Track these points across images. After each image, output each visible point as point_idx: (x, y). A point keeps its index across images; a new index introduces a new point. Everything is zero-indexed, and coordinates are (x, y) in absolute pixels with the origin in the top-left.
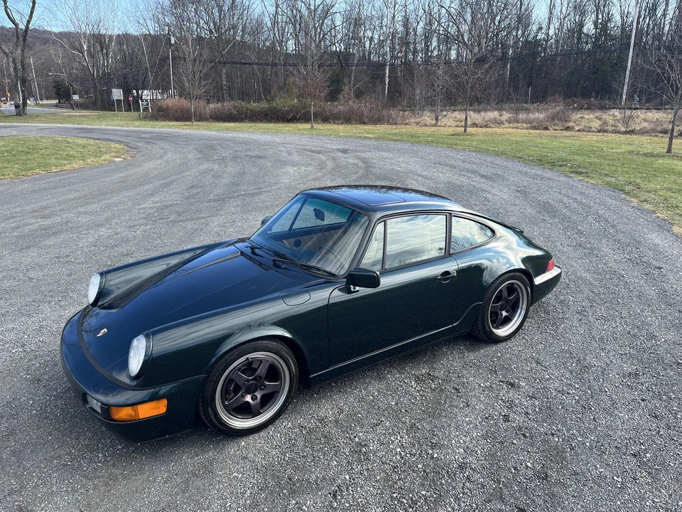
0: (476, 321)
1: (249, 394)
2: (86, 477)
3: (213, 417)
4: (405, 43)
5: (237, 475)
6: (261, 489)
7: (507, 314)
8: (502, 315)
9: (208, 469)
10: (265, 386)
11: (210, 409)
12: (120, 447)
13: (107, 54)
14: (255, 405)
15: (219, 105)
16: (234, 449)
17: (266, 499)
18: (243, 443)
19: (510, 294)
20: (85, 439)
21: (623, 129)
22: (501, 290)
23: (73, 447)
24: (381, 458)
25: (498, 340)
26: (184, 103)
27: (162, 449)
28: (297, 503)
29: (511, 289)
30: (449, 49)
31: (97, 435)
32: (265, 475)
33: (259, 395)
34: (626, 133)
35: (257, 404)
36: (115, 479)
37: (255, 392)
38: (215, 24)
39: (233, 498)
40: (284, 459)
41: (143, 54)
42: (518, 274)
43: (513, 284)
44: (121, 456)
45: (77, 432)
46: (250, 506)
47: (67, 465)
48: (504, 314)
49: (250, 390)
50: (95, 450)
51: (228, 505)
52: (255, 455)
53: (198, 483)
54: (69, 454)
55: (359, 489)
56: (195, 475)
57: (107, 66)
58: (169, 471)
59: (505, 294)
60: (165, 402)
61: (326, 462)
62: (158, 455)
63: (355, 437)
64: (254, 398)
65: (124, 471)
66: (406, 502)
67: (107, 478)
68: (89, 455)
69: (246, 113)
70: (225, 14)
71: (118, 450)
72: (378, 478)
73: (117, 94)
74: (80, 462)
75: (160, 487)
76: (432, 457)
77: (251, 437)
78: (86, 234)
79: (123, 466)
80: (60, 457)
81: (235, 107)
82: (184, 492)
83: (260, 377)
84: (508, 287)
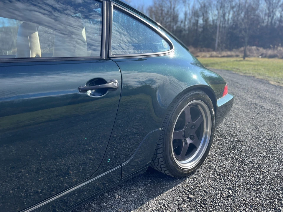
0: (156, 154)
7: (192, 142)
8: (186, 143)
19: (193, 118)
22: (183, 113)
25: (183, 175)
29: (195, 111)
42: (201, 93)
43: (196, 105)
48: (189, 141)
59: (188, 117)
84: (191, 109)
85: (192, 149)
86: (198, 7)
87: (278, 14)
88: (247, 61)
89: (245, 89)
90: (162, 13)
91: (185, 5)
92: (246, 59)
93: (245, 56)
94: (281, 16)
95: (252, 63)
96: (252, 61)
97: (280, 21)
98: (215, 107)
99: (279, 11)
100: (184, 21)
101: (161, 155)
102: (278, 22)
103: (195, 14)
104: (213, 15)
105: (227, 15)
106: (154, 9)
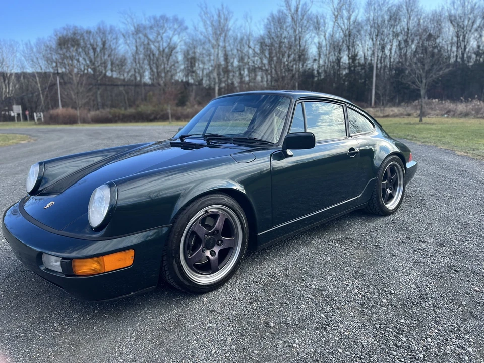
1: (208, 249)
2: (44, 346)
3: (177, 271)
4: (227, 71)
5: (211, 325)
6: (242, 335)
7: (391, 192)
8: (387, 192)
9: (178, 324)
10: (222, 242)
11: (175, 262)
12: (76, 316)
13: (9, 84)
14: (214, 260)
15: (98, 112)
16: (197, 305)
17: (251, 343)
18: (205, 299)
19: (392, 175)
20: (35, 314)
21: (382, 115)
22: (387, 170)
23: (24, 321)
24: (344, 298)
26: (71, 111)
27: (122, 313)
28: (285, 343)
29: (393, 170)
30: (256, 75)
31: (48, 309)
32: (239, 323)
33: (217, 249)
34: (384, 117)
35: (216, 259)
36: (78, 344)
37: (213, 247)
38: (91, 61)
39: (216, 346)
40: (253, 309)
41: (36, 82)
42: (397, 157)
43: (393, 165)
44: (78, 322)
45: (25, 308)
46: (237, 351)
47: (20, 337)
48: (389, 191)
49: (209, 246)
50: (49, 321)
51: (213, 352)
52: (222, 307)
53: (172, 337)
54: (21, 326)
55: (340, 324)
56: (165, 330)
57: (8, 92)
58: (137, 330)
59: (389, 174)
60: (131, 253)
61: (295, 306)
62: (119, 319)
63: (310, 285)
64: (213, 253)
65: (86, 335)
66: (391, 330)
67: (69, 344)
68: (43, 326)
69: (119, 117)
70: (98, 55)
71: (74, 318)
72: (352, 313)
73: (17, 110)
74: (34, 332)
75: (131, 345)
76: (391, 294)
77: (211, 294)
78: (5, 179)
79: (83, 332)
80: (10, 330)
81: (110, 113)
82: (160, 346)
83: (218, 231)
84: (390, 168)
85: (391, 197)
86: (339, 35)
87: (473, 44)
88: (425, 123)
89: (426, 160)
90: (280, 47)
91: (318, 34)
92: (424, 119)
93: (422, 115)
94: (479, 47)
95: (433, 127)
96: (433, 124)
97: (478, 54)
98: (406, 168)
99: (475, 38)
100: (317, 58)
101: (375, 196)
102: (474, 56)
103: (336, 47)
104: (364, 48)
105: (388, 47)
106: (268, 41)
